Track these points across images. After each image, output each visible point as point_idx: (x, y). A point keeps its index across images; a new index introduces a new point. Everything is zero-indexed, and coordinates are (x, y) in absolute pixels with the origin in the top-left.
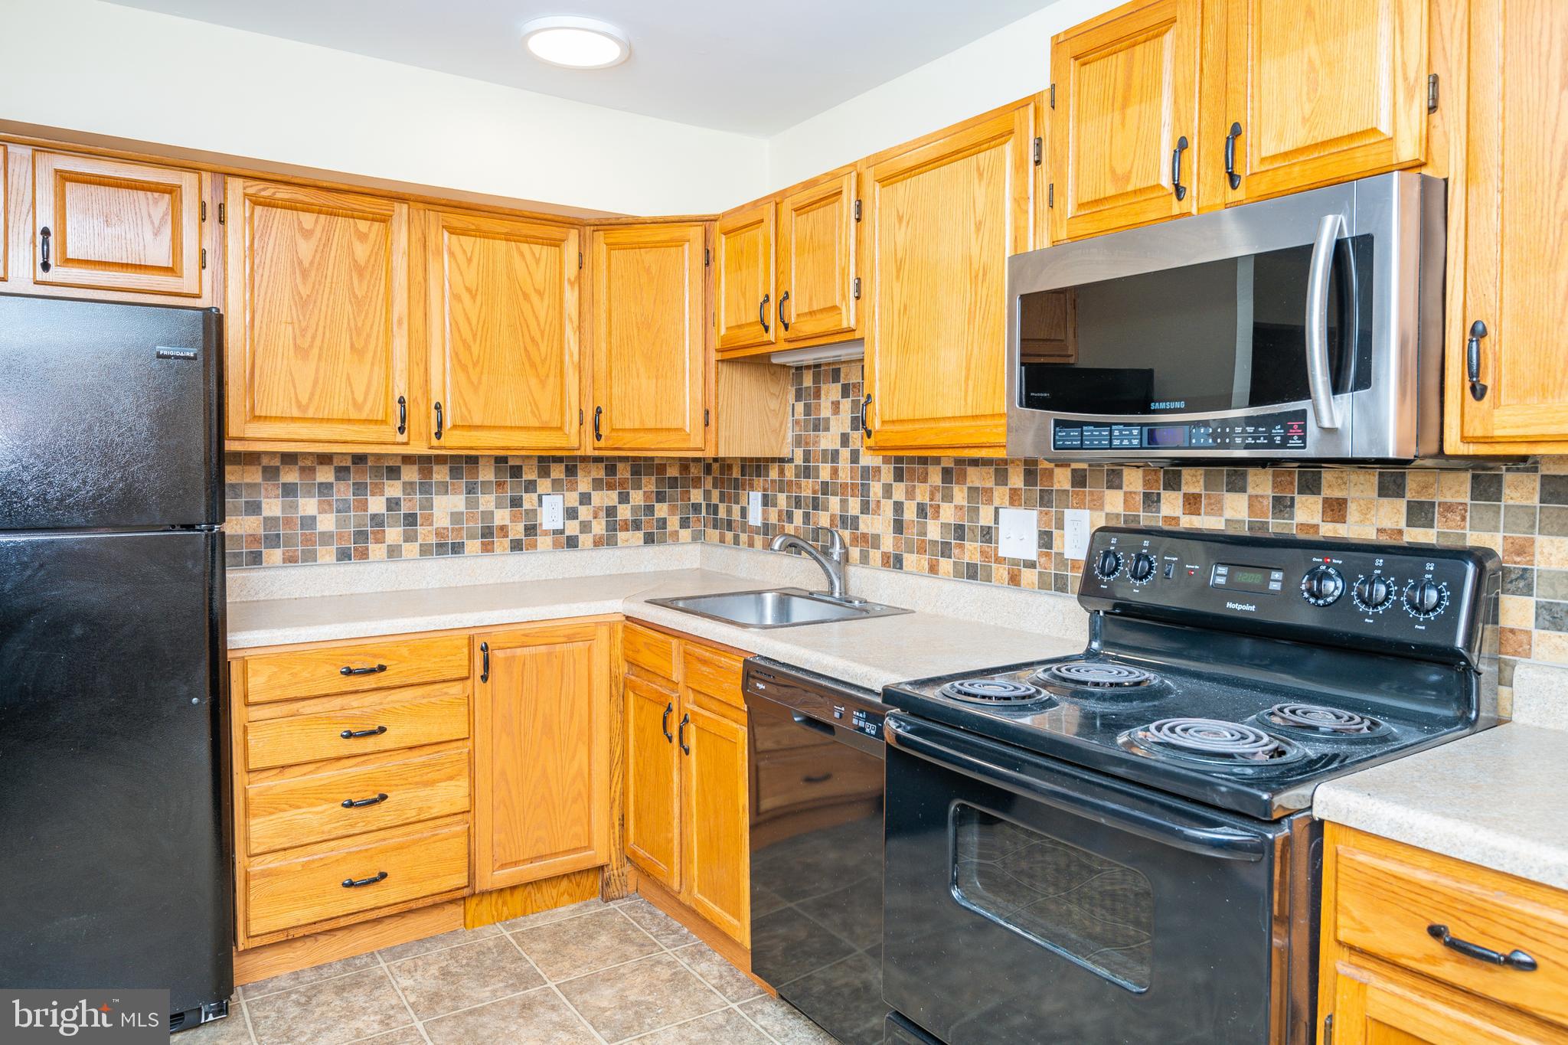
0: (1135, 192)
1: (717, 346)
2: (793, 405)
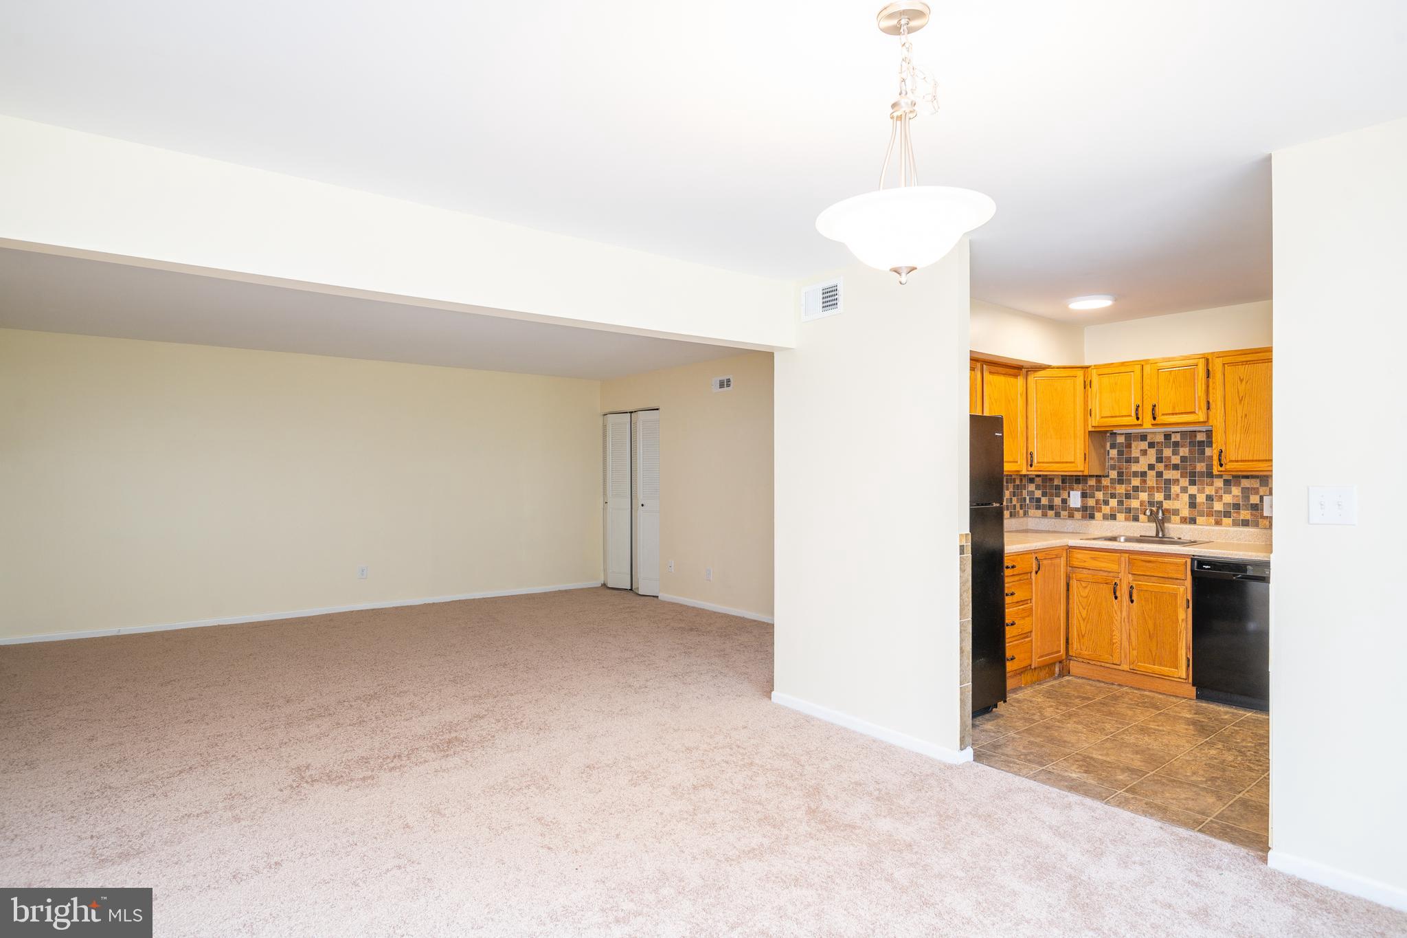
1: (1094, 425)
2: (1108, 451)
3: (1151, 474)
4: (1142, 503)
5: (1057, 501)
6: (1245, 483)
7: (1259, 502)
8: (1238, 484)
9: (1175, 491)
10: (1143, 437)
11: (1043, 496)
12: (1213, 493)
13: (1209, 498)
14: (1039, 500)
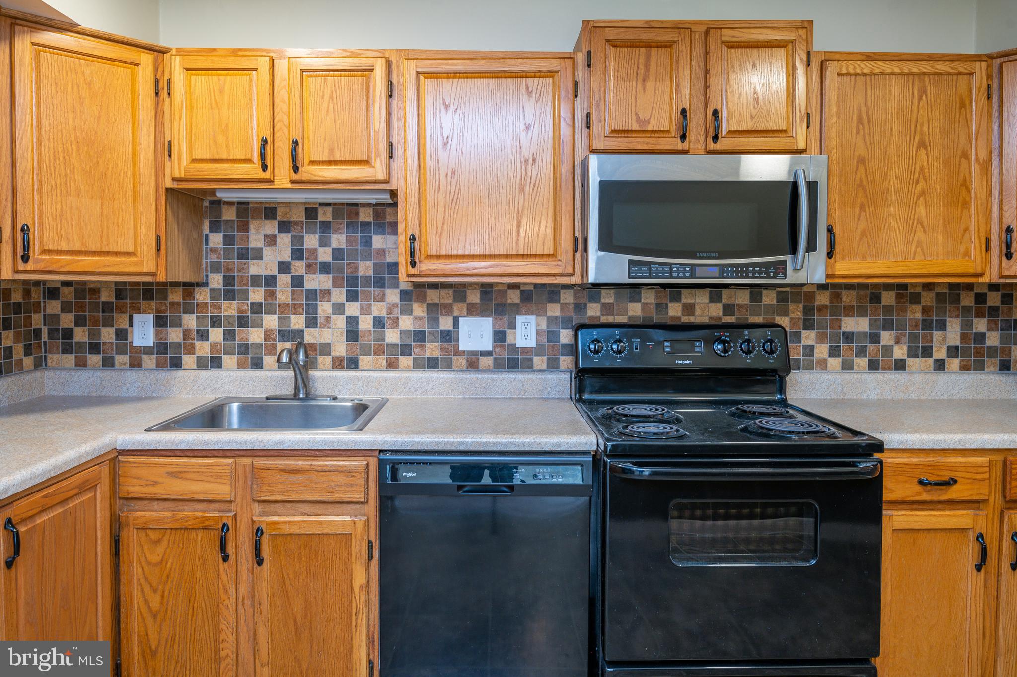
0: (652, 131)
1: (177, 175)
2: (207, 235)
3: (284, 280)
4: (268, 335)
5: (107, 335)
6: (433, 296)
7: (451, 328)
8: (422, 298)
9: (324, 311)
10: (270, 212)
11: (77, 325)
12: (384, 314)
13: (379, 323)
14: (68, 334)
